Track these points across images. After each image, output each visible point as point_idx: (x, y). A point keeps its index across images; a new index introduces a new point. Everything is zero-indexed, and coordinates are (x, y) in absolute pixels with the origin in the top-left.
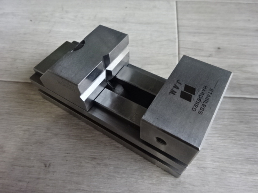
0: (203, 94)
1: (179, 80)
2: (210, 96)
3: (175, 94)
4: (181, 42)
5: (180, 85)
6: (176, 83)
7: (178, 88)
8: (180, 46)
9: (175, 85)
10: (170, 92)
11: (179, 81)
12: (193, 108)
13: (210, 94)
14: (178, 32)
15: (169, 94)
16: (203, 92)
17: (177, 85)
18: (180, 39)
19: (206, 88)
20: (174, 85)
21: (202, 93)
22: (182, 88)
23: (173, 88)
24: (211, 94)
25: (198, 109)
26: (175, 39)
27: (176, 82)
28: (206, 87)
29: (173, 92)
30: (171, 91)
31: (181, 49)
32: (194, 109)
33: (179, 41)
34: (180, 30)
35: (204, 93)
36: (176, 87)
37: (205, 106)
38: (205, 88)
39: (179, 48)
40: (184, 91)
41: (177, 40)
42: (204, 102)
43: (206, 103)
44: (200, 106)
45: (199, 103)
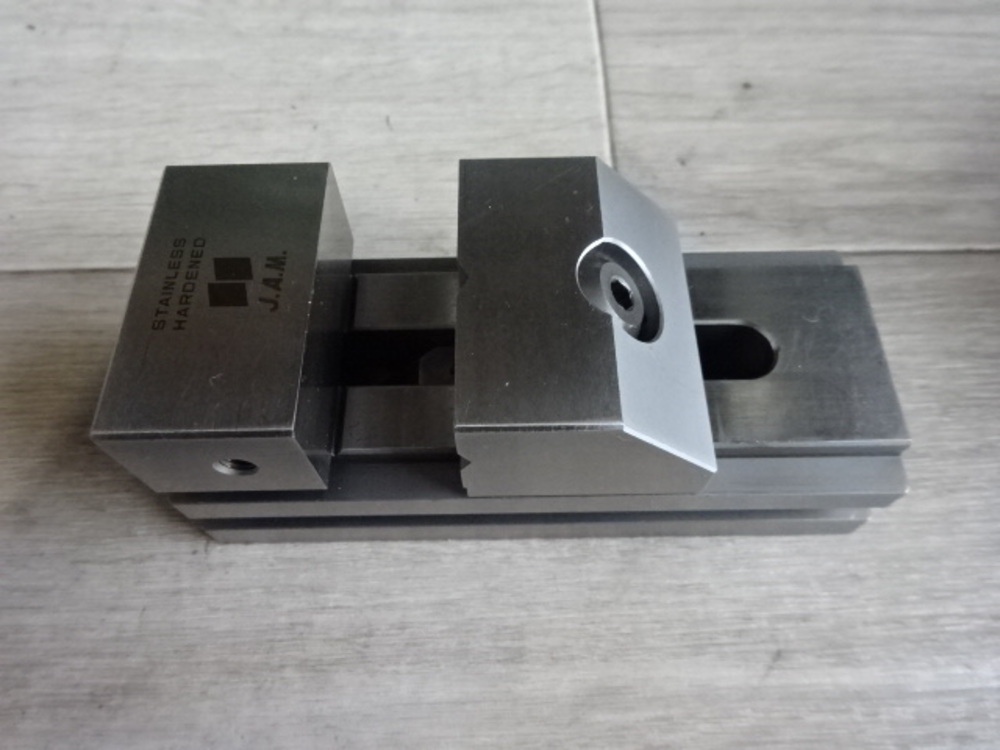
0: (184, 299)
1: (273, 310)
2: (161, 302)
3: (269, 259)
4: (614, 74)
5: (264, 296)
6: (278, 296)
7: (266, 282)
8: (613, 87)
9: (279, 289)
10: (285, 258)
11: (272, 306)
12: (203, 245)
13: (162, 308)
14: (601, 35)
15: (285, 253)
16: (185, 306)
17: (270, 293)
18: (611, 62)
19: (176, 325)
20: (281, 286)
21: (187, 303)
22: (254, 289)
23: (281, 275)
24: (158, 312)
25: (188, 249)
26: (593, 62)
27: (278, 300)
28: (180, 328)
29: (277, 262)
30: (283, 264)
31: (615, 99)
32: (200, 243)
33: (605, 68)
34: (607, 25)
35: (181, 303)
37: (172, 265)
38: (180, 322)
39: (608, 94)
40: (242, 281)
41: (599, 66)
42: (175, 277)
43: (168, 278)
44: (186, 259)
45: (191, 267)
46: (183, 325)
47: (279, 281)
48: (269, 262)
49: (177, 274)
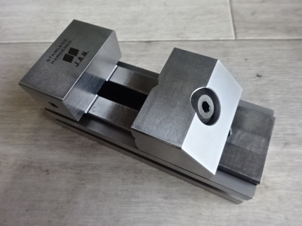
1: (76, 66)
2: (52, 55)
5: (77, 62)
10: (87, 53)
11: (77, 65)
19: (52, 62)
21: (58, 57)
22: (75, 59)
23: (84, 57)
24: (50, 57)
27: (79, 64)
30: (86, 55)
32: (70, 42)
35: (56, 56)
36: (81, 59)
37: (60, 46)
40: (73, 56)
42: (59, 49)
43: (57, 49)
44: (64, 46)
45: (64, 48)
46: (54, 62)
47: (82, 59)
48: (83, 53)
49: (60, 48)
